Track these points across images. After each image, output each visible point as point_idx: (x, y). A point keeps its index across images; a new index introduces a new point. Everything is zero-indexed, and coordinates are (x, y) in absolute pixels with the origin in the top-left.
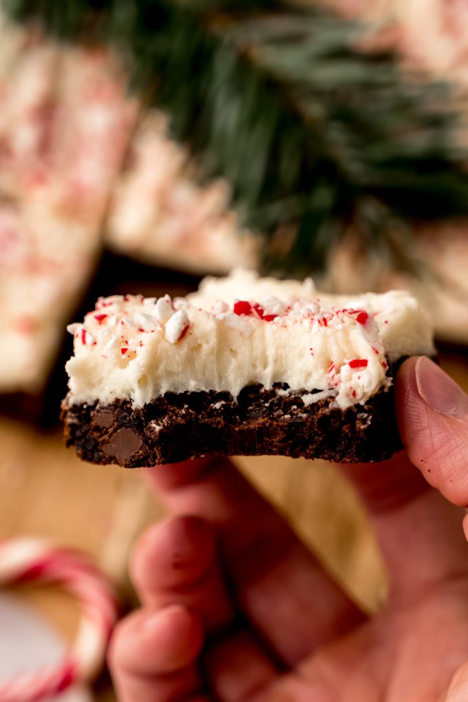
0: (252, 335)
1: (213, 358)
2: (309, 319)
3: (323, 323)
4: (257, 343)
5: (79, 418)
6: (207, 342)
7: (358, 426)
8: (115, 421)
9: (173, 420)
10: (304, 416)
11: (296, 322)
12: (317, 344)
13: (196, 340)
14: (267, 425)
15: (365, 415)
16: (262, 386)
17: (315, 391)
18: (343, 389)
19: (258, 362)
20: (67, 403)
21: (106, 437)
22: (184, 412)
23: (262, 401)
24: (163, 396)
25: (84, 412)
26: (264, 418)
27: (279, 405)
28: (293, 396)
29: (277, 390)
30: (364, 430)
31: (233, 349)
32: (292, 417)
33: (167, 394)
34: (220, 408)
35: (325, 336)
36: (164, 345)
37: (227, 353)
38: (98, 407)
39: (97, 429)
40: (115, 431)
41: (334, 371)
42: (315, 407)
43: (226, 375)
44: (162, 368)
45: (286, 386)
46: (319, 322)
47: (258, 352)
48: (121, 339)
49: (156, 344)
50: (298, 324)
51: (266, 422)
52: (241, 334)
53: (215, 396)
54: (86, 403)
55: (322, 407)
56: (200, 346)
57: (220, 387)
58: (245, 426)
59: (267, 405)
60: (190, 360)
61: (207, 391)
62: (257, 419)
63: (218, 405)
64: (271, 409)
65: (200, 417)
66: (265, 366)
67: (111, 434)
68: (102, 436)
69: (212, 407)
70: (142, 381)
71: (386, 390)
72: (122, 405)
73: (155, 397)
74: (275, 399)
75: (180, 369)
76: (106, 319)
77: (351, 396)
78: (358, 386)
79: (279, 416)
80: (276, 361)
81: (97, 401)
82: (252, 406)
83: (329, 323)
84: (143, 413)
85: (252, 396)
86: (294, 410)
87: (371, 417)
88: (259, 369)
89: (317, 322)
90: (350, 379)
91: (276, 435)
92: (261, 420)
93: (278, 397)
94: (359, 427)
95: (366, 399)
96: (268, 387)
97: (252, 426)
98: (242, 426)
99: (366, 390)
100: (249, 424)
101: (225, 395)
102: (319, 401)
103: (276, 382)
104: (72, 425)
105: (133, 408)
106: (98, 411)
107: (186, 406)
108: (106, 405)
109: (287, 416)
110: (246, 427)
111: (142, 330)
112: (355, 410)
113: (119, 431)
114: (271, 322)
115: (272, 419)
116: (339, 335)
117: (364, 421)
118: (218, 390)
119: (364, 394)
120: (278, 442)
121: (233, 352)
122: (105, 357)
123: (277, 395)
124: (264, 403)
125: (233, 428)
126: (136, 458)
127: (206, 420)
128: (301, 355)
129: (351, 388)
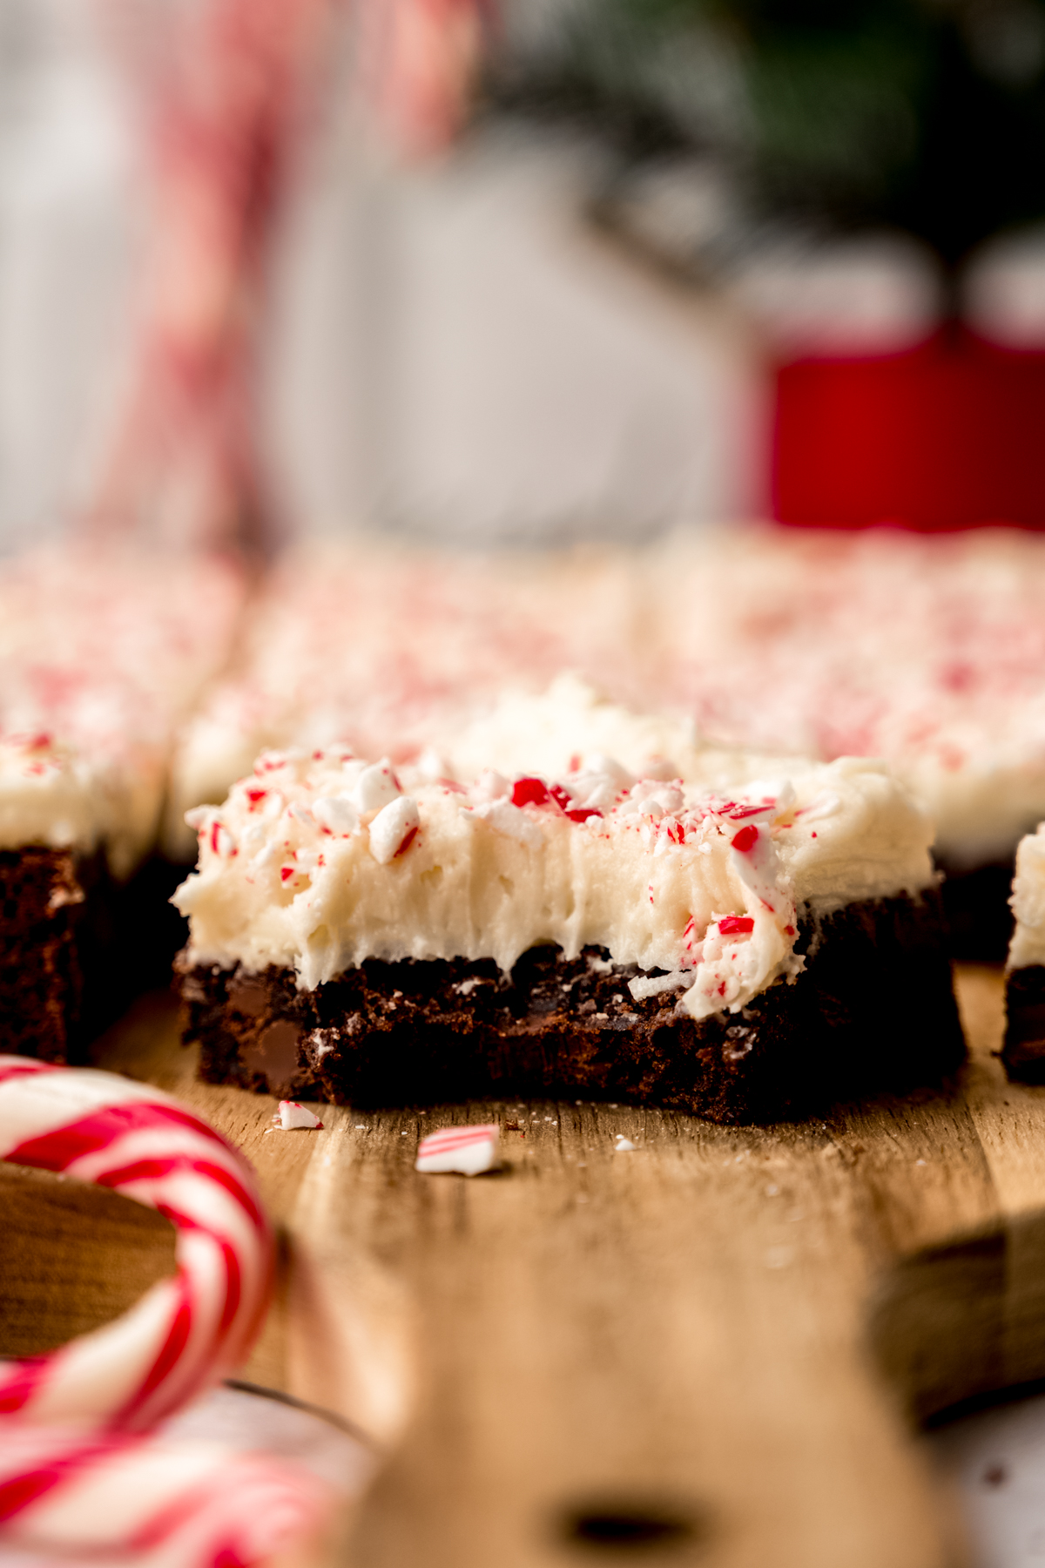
0: (544, 847)
1: (464, 894)
2: (652, 826)
3: (677, 835)
4: (553, 864)
5: (206, 990)
6: (453, 862)
7: (725, 1053)
8: (267, 1005)
9: (369, 1021)
10: (634, 1018)
11: (628, 828)
12: (662, 879)
13: (430, 857)
14: (562, 1029)
15: (744, 1032)
16: (560, 949)
17: (656, 972)
18: (704, 973)
19: (553, 904)
20: (185, 961)
21: (251, 1034)
22: (392, 1005)
23: (560, 979)
24: (358, 966)
25: (214, 981)
26: (558, 1014)
27: (590, 989)
28: (618, 976)
29: (589, 959)
30: (738, 1061)
31: (507, 874)
32: (610, 1019)
33: (368, 962)
34: (470, 994)
35: (678, 866)
36: (368, 865)
37: (493, 884)
38: (239, 974)
39: (238, 1016)
40: (268, 1023)
41: (692, 934)
42: (651, 1005)
43: (490, 926)
44: (359, 912)
45: (606, 955)
46: (670, 834)
47: (554, 884)
48: (284, 848)
49: (349, 865)
50: (632, 833)
51: (560, 1024)
52: (523, 845)
53: (462, 967)
54: (217, 965)
55: (664, 1007)
56: (438, 870)
57: (475, 951)
58: (519, 1028)
59: (566, 988)
60: (416, 899)
61: (448, 959)
62: (544, 1017)
63: (466, 987)
64: (574, 998)
65: (426, 1011)
66: (569, 911)
67: (262, 1029)
68: (244, 1031)
69: (455, 990)
70: (318, 938)
71: (791, 981)
72: (279, 977)
73: (342, 969)
74: (584, 979)
75: (397, 915)
76: (264, 800)
77: (716, 994)
78: (732, 973)
79: (588, 1013)
80: (588, 904)
81: (238, 964)
82: (539, 987)
83: (688, 837)
84: (316, 999)
85: (542, 968)
86: (618, 1004)
87: (754, 1035)
88: (555, 918)
89: (666, 833)
90: (718, 956)
91: (581, 1049)
92: (551, 1020)
93: (590, 973)
94: (728, 1056)
95: (745, 1000)
96: (570, 953)
97: (532, 1030)
98: (514, 1028)
99: (745, 983)
100: (528, 1024)
101: (487, 967)
102: (660, 994)
103: (589, 943)
104: (194, 1004)
105: (299, 985)
106: (239, 983)
107: (397, 994)
108: (252, 972)
109: (602, 1016)
110: (521, 1032)
111: (327, 831)
112: (724, 1020)
113: (274, 1025)
114: (581, 825)
115: (571, 1019)
116: (706, 864)
117: (739, 1044)
118: (472, 955)
119: (743, 990)
120: (585, 1063)
121: (506, 883)
122: (252, 882)
123: (589, 969)
124: (562, 983)
125: (496, 1033)
126: (301, 1082)
127: (440, 1017)
128: (635, 897)
129: (717, 976)
